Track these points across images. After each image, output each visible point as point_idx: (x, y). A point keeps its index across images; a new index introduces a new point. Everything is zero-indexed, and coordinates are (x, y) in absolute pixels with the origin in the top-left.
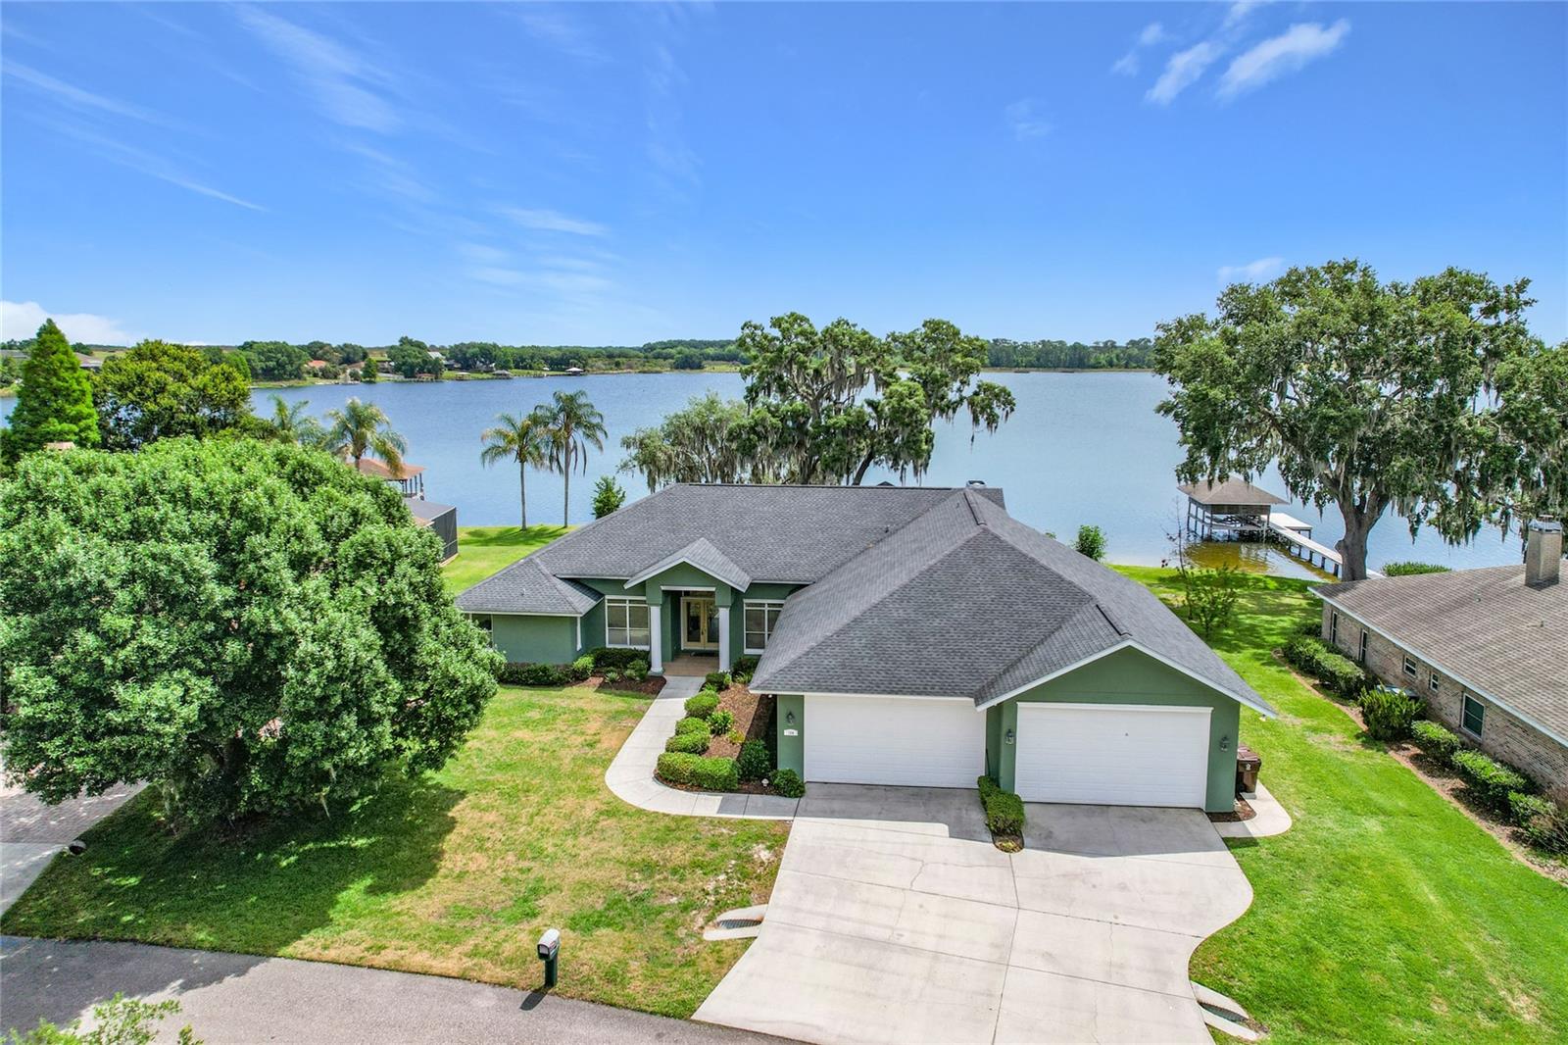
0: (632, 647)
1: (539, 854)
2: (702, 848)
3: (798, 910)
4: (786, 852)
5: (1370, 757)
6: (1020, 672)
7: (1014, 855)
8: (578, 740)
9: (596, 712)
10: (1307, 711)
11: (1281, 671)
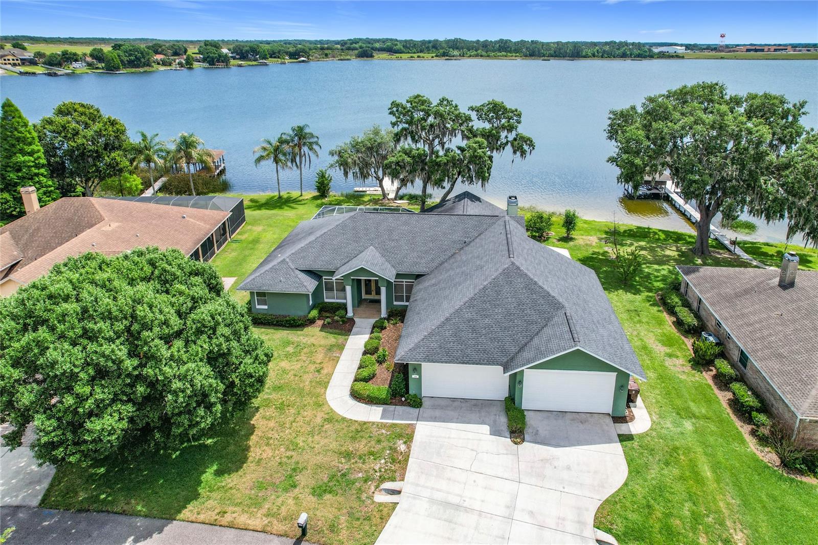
0: (337, 301)
1: (296, 447)
2: (373, 443)
3: (417, 485)
4: (413, 446)
5: (694, 376)
6: (526, 355)
7: (520, 446)
8: (312, 368)
9: (320, 346)
10: (668, 341)
11: (659, 311)
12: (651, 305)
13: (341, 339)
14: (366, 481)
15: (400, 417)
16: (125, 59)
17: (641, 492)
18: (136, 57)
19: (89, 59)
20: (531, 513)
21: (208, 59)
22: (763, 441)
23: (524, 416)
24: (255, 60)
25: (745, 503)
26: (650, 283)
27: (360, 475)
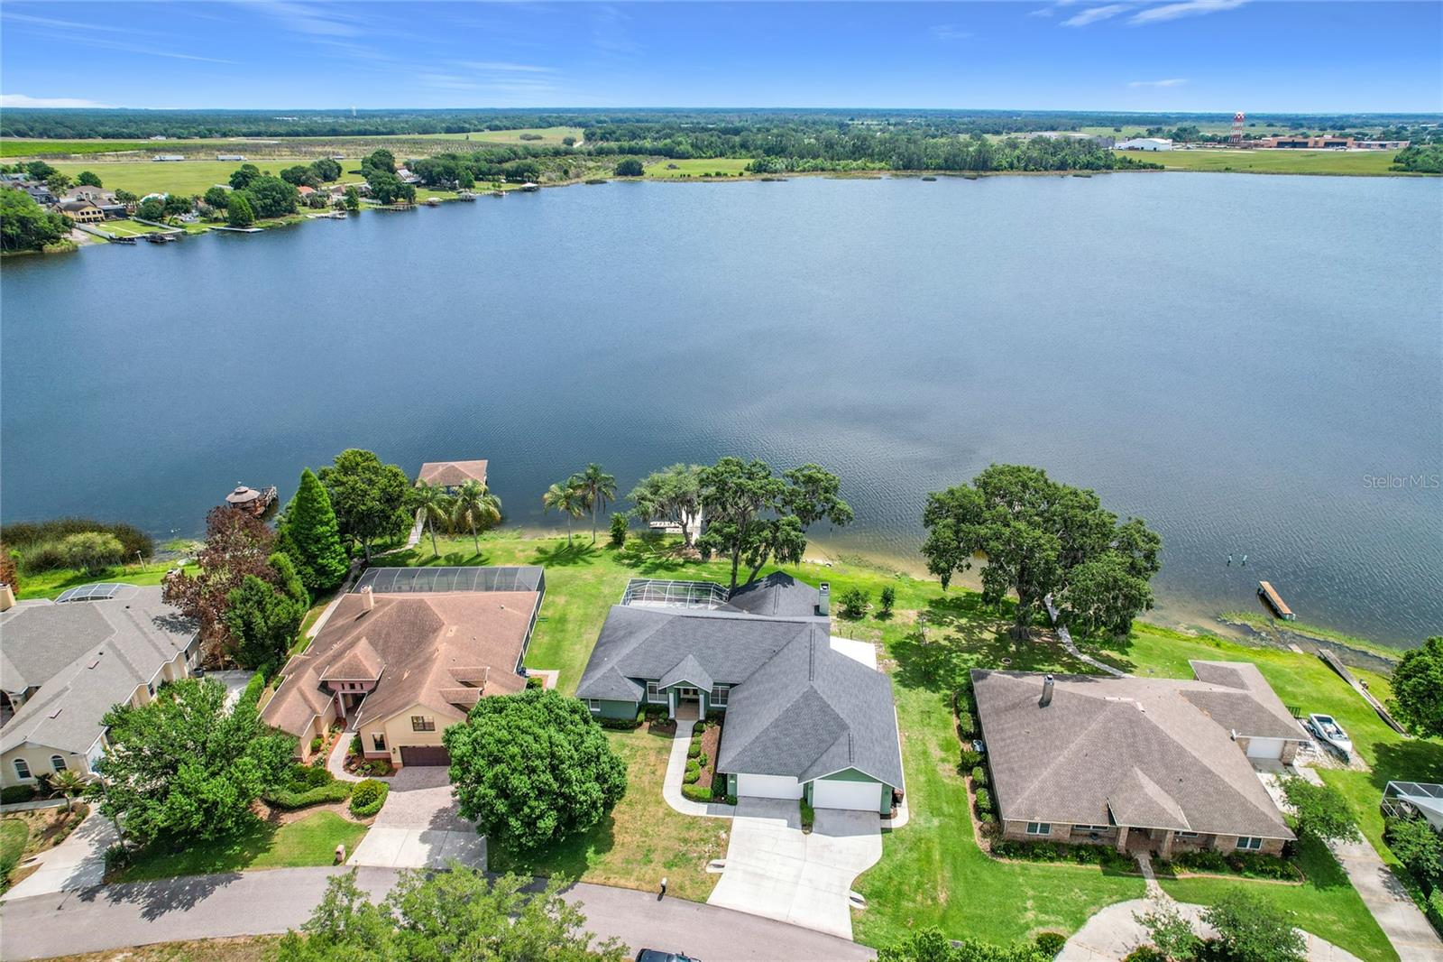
0: (660, 702)
1: (647, 834)
2: (702, 832)
3: (736, 861)
4: (731, 834)
5: (956, 780)
6: (815, 769)
7: (808, 836)
8: (648, 769)
9: (651, 749)
10: (947, 746)
11: (949, 713)
12: (945, 706)
13: (667, 741)
14: (699, 859)
15: (721, 812)
16: (258, 203)
17: (886, 868)
18: (273, 199)
19: (202, 204)
20: (810, 881)
21: (381, 194)
22: (985, 834)
23: (813, 813)
24: (453, 188)
25: (955, 877)
26: (953, 678)
27: (695, 855)
